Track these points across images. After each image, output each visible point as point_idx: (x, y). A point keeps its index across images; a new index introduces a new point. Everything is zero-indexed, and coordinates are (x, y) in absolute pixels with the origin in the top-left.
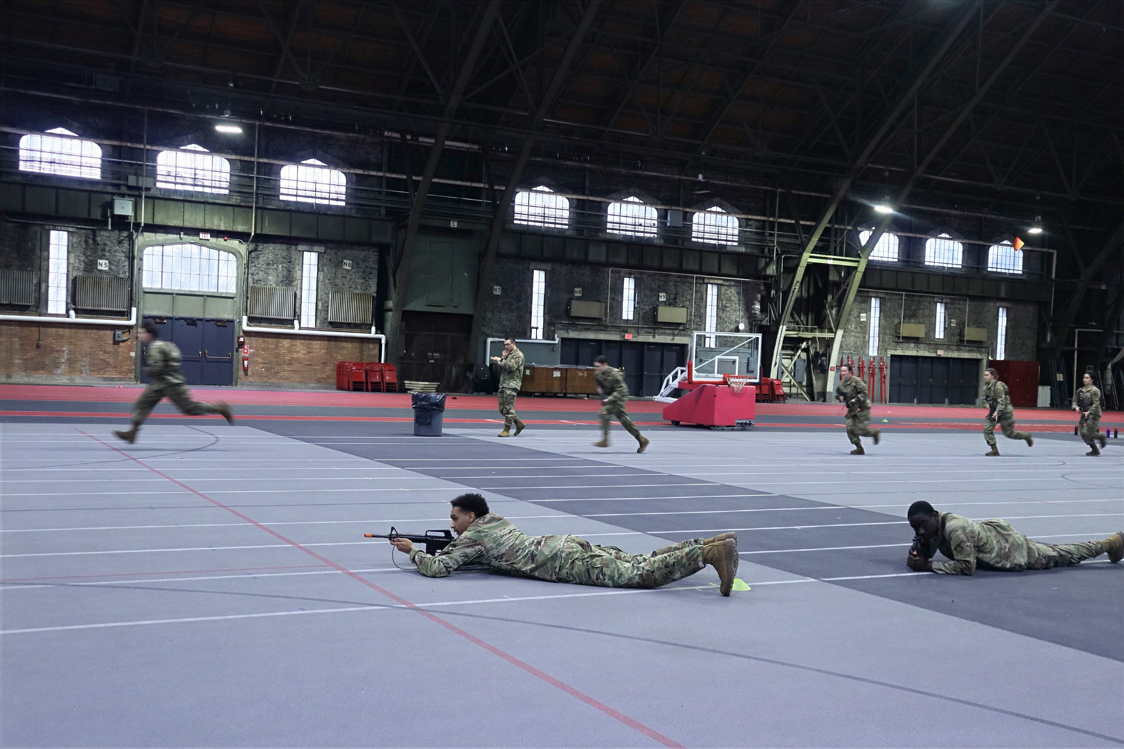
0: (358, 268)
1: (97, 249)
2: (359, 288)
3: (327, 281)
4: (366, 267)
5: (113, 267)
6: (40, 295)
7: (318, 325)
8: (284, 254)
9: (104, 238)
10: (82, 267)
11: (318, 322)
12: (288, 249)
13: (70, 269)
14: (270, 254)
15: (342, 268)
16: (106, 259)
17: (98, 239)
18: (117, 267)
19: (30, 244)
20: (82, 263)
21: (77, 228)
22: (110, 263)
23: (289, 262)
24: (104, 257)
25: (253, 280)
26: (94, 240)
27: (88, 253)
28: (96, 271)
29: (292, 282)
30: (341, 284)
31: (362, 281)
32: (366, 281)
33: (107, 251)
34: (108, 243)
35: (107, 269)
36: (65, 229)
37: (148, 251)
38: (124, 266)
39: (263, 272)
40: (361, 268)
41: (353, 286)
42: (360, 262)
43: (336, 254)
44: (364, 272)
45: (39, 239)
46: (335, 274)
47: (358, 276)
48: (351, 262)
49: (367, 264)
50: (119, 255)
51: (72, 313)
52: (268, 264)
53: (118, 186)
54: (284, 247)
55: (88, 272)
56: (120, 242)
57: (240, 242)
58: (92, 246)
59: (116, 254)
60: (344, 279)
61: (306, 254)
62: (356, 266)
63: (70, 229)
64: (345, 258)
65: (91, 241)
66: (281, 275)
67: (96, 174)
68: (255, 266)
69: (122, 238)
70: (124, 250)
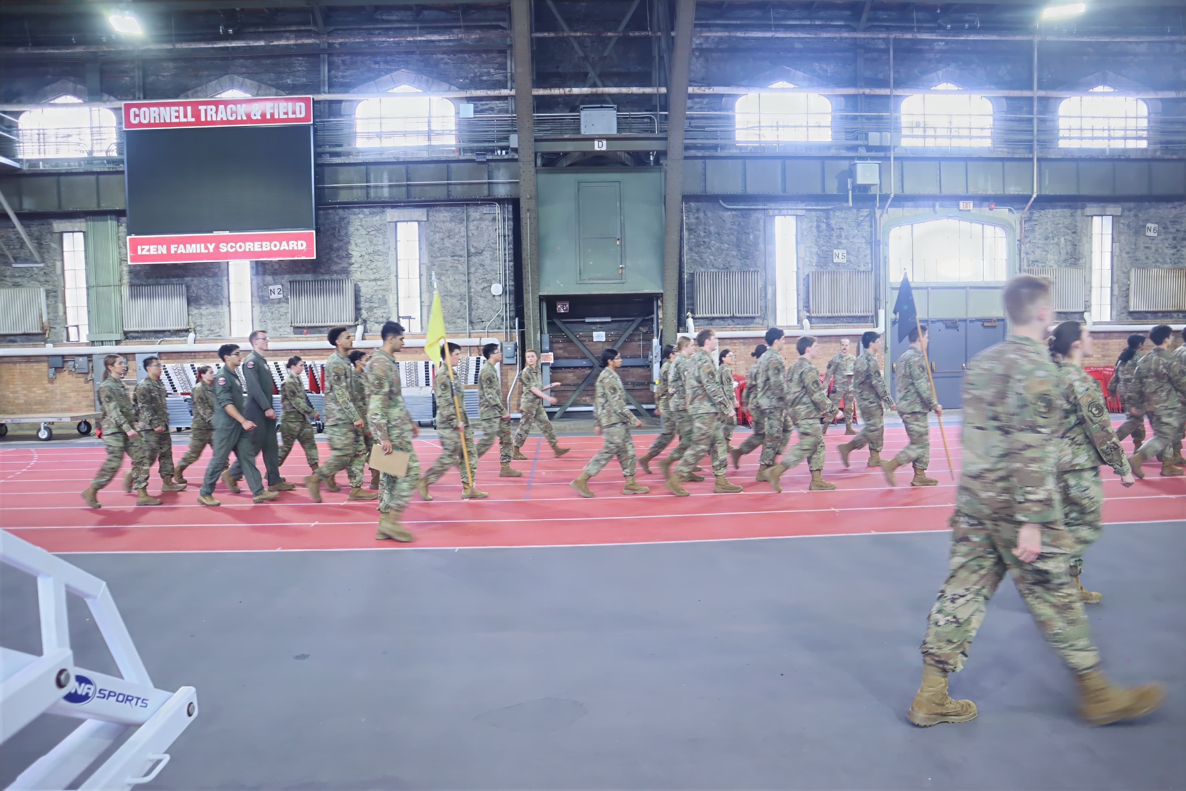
0: (1166, 233)
1: (832, 235)
2: (1169, 261)
3: (1125, 255)
4: (1178, 230)
5: (853, 259)
6: (766, 303)
7: (1114, 317)
8: (1068, 221)
9: (840, 220)
10: (815, 261)
11: (1114, 313)
12: (1072, 215)
13: (801, 266)
14: (1049, 223)
15: (1145, 235)
16: (843, 249)
17: (833, 222)
18: (857, 257)
19: (751, 237)
20: (814, 256)
21: (806, 210)
22: (848, 253)
23: (1074, 233)
24: (840, 247)
25: (1028, 261)
26: (828, 225)
27: (822, 242)
28: (831, 264)
29: (1078, 260)
30: (1143, 257)
31: (1172, 251)
32: (1178, 251)
33: (843, 237)
34: (844, 226)
35: (845, 261)
36: (793, 212)
37: (894, 232)
38: (865, 256)
39: (1040, 250)
40: (1171, 233)
41: (1161, 260)
42: (1169, 224)
43: (1136, 216)
44: (1174, 239)
45: (762, 229)
46: (1135, 244)
47: (1167, 245)
48: (1156, 226)
49: (1178, 227)
50: (859, 241)
51: (806, 322)
52: (1047, 238)
53: (855, 148)
54: (1067, 212)
55: (821, 266)
56: (859, 225)
57: (1010, 210)
58: (824, 233)
59: (855, 240)
60: (1147, 251)
61: (1096, 220)
62: (1163, 231)
63: (800, 213)
64: (1148, 221)
65: (824, 226)
66: (1063, 252)
67: (825, 136)
68: (1030, 242)
69: (862, 218)
70: (865, 234)
